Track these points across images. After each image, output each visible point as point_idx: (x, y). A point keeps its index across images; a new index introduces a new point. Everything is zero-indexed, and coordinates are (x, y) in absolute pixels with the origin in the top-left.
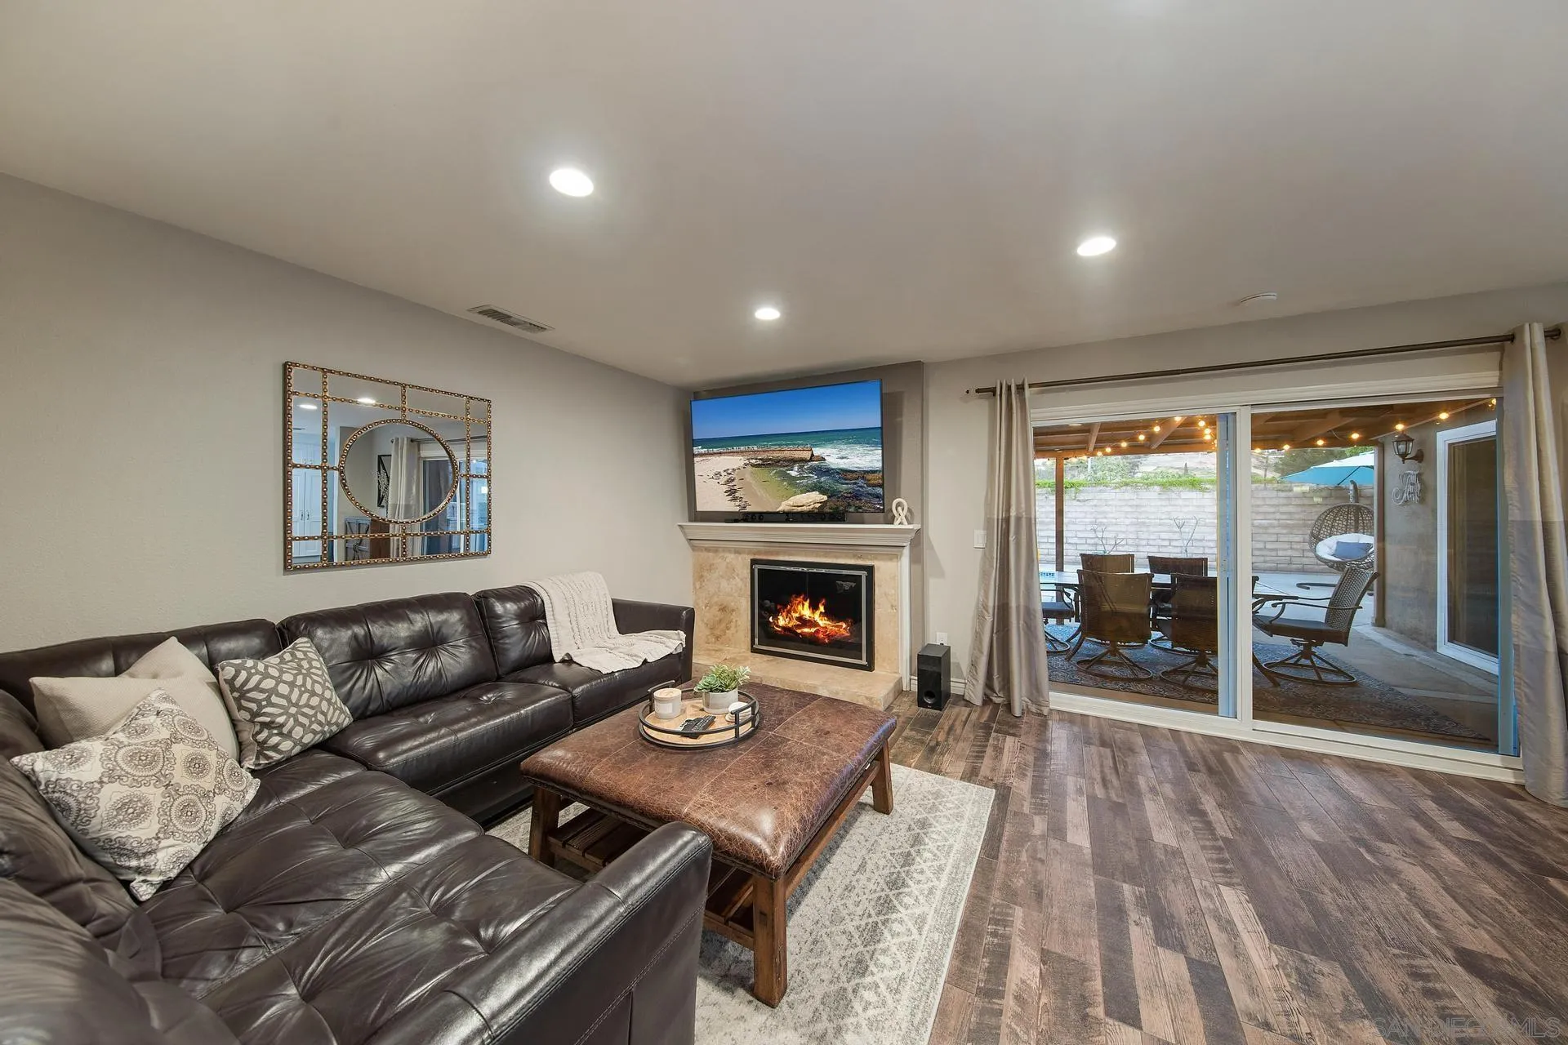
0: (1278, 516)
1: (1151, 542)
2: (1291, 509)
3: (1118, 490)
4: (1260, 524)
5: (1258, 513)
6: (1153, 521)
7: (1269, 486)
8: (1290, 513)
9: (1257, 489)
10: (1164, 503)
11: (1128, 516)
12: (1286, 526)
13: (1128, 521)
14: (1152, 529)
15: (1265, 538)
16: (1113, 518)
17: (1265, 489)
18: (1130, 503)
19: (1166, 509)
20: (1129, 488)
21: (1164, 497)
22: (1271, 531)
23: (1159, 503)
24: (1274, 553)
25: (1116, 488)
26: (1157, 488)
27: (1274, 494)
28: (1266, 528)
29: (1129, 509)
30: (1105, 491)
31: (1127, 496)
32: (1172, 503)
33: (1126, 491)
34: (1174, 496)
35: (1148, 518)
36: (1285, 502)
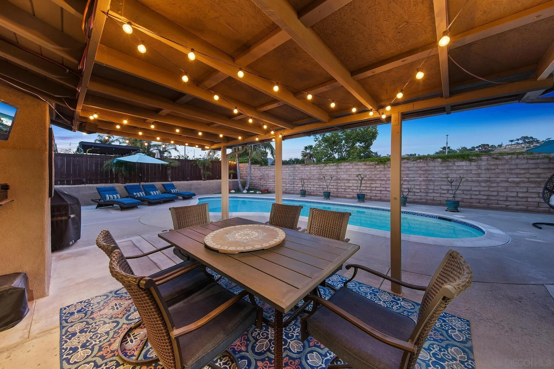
0: (528, 176)
1: (435, 191)
2: (539, 171)
3: (415, 162)
4: (513, 181)
5: (512, 174)
6: (437, 179)
7: (521, 156)
8: (539, 174)
9: (510, 158)
10: (444, 168)
11: (421, 176)
12: (535, 182)
13: (421, 179)
14: (436, 183)
15: (518, 189)
16: (412, 177)
17: (517, 158)
18: (423, 169)
19: (445, 172)
20: (422, 160)
21: (444, 165)
22: (522, 185)
23: (440, 168)
24: (524, 200)
25: (414, 160)
26: (439, 160)
27: (525, 161)
28: (518, 183)
29: (422, 172)
30: (407, 163)
31: (421, 165)
32: (450, 168)
33: (420, 162)
34: (450, 164)
35: (433, 177)
36: (534, 166)
